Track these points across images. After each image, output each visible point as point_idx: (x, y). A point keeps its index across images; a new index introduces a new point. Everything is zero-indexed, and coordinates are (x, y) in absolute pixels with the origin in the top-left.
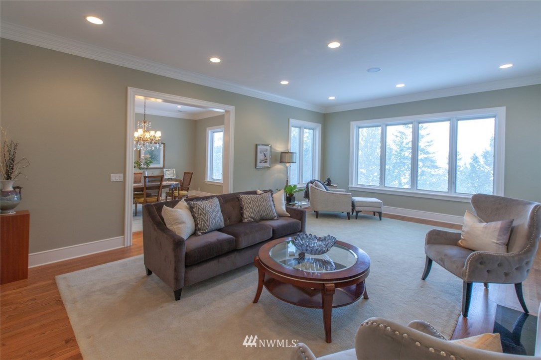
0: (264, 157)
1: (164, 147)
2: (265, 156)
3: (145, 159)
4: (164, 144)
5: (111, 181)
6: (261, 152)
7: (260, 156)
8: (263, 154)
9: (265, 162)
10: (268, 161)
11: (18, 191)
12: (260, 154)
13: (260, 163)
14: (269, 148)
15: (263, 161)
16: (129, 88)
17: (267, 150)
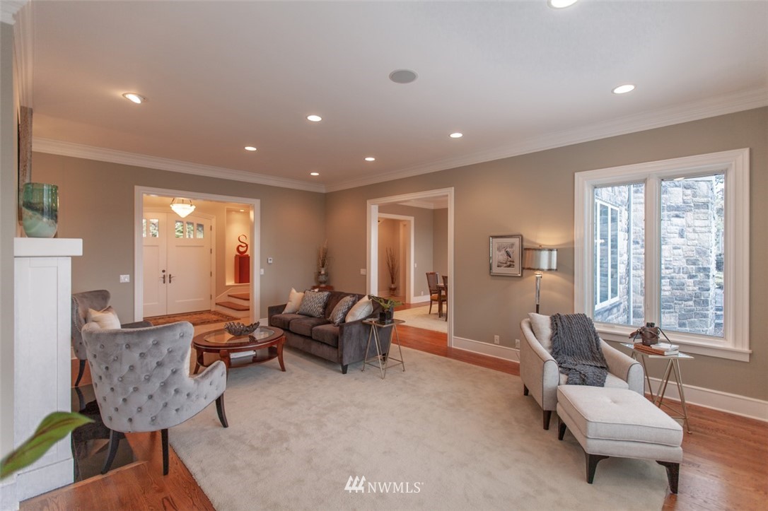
0: (505, 256)
2: (508, 255)
6: (499, 249)
7: (498, 256)
8: (503, 252)
9: (510, 266)
10: (516, 264)
11: (326, 274)
12: (497, 252)
13: (498, 266)
14: (516, 241)
15: (505, 265)
16: (368, 202)
17: (512, 245)
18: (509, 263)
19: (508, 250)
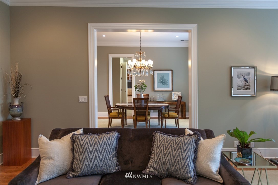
0: (244, 82)
1: (172, 73)
2: (246, 80)
3: (142, 84)
4: (172, 70)
5: (79, 102)
6: (238, 77)
7: (238, 82)
8: (242, 79)
9: (247, 89)
10: (252, 87)
11: (21, 105)
12: (237, 79)
13: (238, 90)
14: (252, 71)
15: (243, 88)
16: (89, 24)
17: (249, 74)
18: (246, 87)
19: (246, 77)
